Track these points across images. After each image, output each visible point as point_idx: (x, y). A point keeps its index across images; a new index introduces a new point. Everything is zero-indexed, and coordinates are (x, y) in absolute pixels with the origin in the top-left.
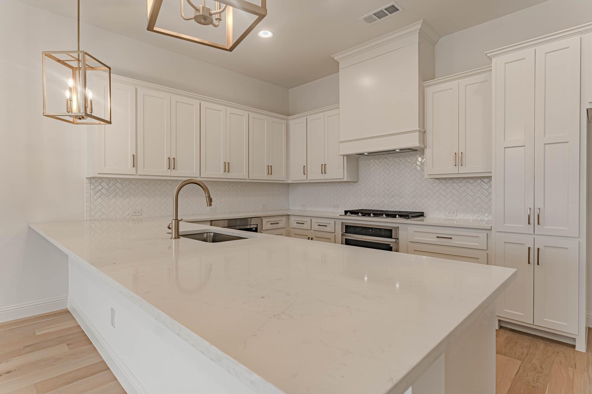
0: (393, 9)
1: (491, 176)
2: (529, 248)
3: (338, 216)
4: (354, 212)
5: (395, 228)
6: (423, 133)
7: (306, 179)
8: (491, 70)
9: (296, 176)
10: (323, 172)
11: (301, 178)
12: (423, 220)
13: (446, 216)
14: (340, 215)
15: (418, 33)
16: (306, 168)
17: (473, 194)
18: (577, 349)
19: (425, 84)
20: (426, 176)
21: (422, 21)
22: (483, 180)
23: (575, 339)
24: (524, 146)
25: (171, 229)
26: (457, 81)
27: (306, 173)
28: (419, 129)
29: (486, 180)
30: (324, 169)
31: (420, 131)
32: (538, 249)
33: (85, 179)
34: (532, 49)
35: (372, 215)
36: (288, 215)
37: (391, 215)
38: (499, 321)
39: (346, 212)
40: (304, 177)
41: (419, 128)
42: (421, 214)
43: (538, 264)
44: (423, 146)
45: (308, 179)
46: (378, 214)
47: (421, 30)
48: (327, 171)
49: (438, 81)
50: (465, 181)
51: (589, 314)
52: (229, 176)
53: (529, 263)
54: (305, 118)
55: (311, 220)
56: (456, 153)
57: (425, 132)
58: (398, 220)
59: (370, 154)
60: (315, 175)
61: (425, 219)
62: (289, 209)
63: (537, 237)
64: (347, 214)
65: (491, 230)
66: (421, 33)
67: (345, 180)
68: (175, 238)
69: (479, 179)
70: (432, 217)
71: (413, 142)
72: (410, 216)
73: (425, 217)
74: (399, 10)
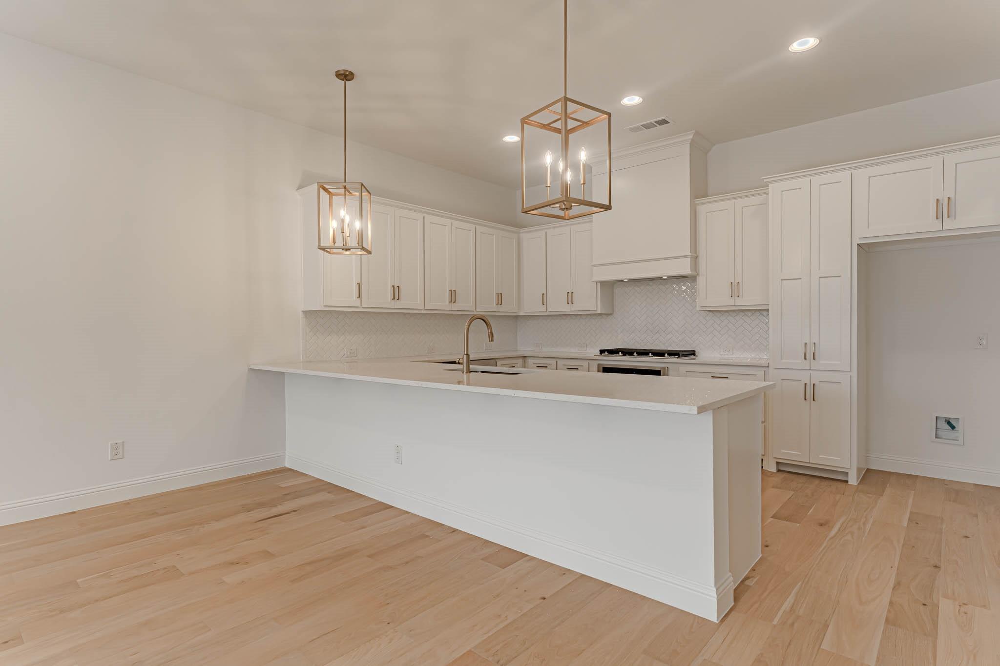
0: (664, 122)
1: (769, 309)
2: (805, 384)
3: (592, 356)
4: (612, 352)
5: (664, 368)
6: (695, 259)
7: (545, 310)
8: (768, 193)
9: (531, 306)
10: (570, 302)
11: (539, 309)
12: (694, 359)
13: (721, 355)
14: (595, 356)
15: (689, 144)
16: (545, 295)
17: (751, 329)
18: (849, 483)
19: (698, 201)
20: (698, 308)
21: (694, 131)
22: (761, 312)
23: (848, 473)
24: (800, 279)
25: (462, 364)
26: (733, 201)
27: (545, 303)
28: (690, 254)
29: (765, 313)
30: (570, 298)
31: (691, 257)
32: (814, 385)
33: (301, 313)
34: (808, 179)
35: (635, 354)
36: (525, 357)
37: (660, 354)
38: (778, 463)
39: (602, 352)
40: (543, 308)
41: (691, 252)
42: (692, 353)
43: (814, 400)
44: (694, 273)
45: (548, 310)
46: (642, 353)
47: (693, 140)
48: (574, 302)
49: (712, 200)
50: (742, 314)
51: (868, 455)
52: (455, 307)
53: (805, 399)
54: (543, 233)
55: (557, 362)
56: (732, 283)
57: (697, 257)
58: (667, 359)
59: (632, 281)
60: (557, 305)
61: (696, 358)
62: (517, 350)
63: (812, 372)
64: (603, 354)
65: (768, 366)
66: (693, 144)
67: (599, 312)
68: (467, 373)
69: (757, 312)
70: (704, 355)
71: (685, 269)
72: (681, 355)
73: (697, 356)
74: (669, 123)
